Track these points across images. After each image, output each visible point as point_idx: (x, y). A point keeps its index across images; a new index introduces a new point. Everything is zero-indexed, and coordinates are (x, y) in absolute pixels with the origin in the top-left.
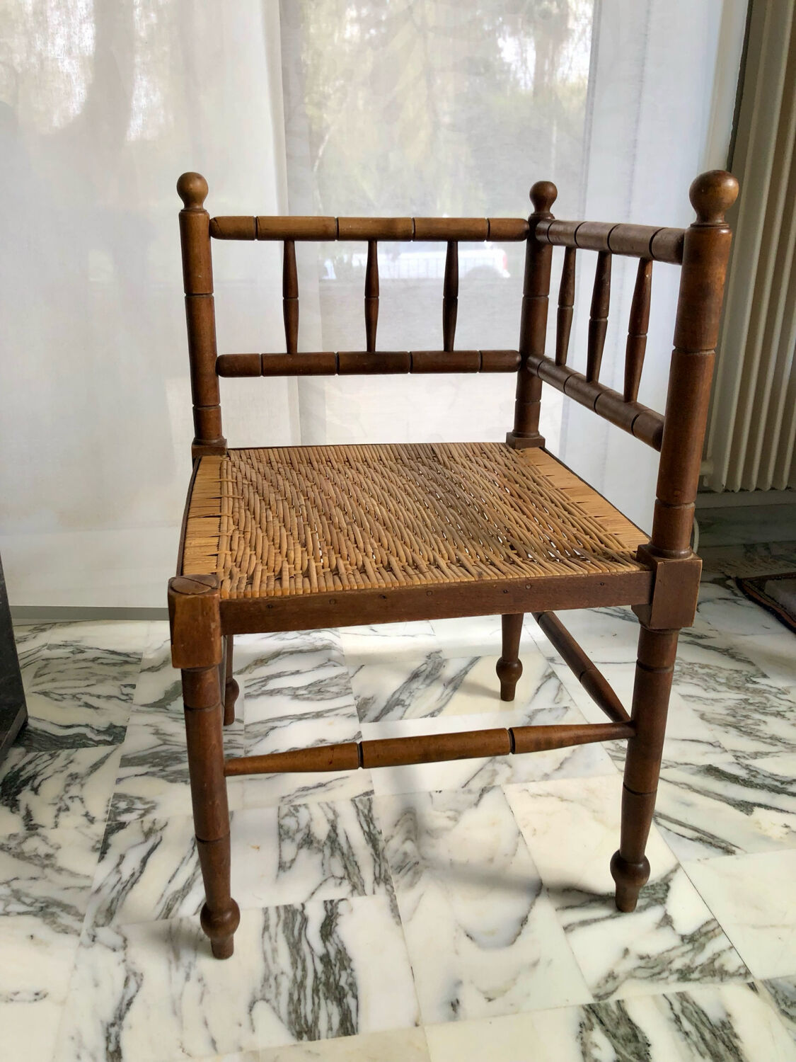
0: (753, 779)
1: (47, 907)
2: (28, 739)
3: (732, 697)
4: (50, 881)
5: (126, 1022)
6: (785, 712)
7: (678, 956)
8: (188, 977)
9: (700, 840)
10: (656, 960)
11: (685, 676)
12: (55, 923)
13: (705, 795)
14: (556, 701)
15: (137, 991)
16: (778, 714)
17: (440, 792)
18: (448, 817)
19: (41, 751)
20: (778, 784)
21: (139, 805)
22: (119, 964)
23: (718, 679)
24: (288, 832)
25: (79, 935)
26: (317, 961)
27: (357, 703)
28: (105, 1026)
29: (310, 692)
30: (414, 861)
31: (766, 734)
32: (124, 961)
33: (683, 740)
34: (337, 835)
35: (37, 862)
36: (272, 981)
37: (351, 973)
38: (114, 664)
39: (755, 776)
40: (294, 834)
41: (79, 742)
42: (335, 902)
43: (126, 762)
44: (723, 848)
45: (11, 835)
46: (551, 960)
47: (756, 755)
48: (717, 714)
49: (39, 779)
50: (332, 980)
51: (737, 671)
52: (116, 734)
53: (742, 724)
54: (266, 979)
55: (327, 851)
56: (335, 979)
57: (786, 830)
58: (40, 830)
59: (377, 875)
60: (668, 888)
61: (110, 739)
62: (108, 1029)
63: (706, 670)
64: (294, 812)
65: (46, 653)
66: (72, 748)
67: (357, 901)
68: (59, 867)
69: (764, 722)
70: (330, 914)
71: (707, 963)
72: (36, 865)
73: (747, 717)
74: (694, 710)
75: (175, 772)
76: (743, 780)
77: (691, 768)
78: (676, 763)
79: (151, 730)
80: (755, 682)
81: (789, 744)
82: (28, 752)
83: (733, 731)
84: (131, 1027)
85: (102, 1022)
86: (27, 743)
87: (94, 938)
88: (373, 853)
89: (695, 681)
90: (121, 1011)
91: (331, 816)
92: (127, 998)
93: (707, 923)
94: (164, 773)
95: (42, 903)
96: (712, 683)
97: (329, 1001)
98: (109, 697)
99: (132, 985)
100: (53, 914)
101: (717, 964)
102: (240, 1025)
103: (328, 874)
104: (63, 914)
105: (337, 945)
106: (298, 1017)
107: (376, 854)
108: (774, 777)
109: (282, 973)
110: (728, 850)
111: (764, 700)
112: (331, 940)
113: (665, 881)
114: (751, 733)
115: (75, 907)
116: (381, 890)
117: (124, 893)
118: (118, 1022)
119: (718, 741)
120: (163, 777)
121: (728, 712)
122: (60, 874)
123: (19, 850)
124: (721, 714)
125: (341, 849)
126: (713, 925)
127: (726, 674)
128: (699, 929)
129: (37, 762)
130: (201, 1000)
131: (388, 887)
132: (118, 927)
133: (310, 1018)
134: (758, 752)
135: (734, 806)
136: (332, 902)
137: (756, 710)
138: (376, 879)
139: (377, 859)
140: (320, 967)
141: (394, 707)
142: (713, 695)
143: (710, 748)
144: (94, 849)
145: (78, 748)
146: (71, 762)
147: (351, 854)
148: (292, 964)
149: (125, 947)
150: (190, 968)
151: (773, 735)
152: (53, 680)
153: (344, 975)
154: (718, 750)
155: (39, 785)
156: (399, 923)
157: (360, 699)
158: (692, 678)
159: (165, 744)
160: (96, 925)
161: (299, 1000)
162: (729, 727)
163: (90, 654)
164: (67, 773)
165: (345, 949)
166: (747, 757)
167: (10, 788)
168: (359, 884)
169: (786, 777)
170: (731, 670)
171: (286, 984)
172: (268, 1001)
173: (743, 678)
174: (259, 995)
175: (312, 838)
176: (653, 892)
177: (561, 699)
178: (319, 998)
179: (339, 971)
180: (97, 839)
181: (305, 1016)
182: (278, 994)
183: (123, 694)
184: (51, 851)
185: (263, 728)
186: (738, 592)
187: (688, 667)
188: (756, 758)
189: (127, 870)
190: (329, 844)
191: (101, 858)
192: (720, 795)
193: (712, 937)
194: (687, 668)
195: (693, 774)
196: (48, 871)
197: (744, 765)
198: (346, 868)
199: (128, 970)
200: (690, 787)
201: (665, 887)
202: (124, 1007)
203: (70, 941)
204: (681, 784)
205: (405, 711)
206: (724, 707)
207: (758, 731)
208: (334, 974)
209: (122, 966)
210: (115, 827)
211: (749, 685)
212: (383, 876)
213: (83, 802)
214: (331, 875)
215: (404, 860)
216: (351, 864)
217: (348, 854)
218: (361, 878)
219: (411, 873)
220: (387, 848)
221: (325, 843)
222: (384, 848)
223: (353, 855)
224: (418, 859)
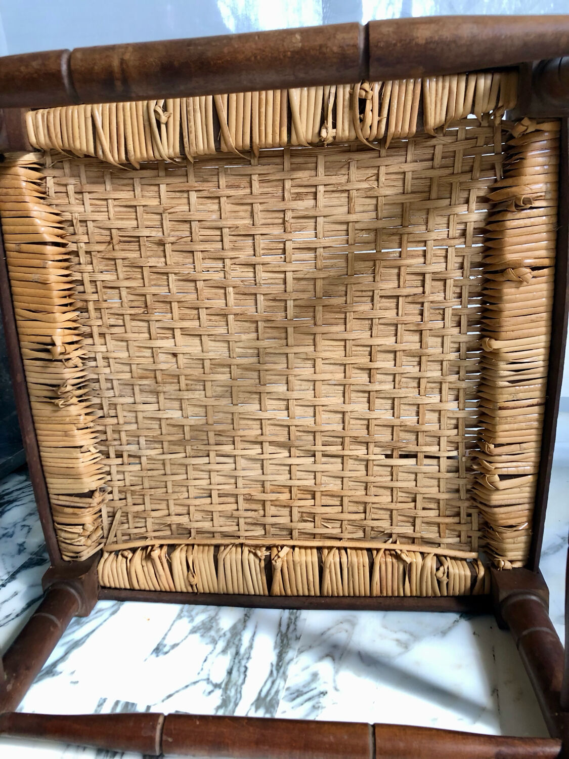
18: (398, 640)
30: (321, 688)
34: (245, 628)
40: (198, 614)
49: (14, 504)
55: (221, 644)
59: (263, 694)
88: (275, 663)
103: (203, 675)
107: (278, 665)
125: (238, 647)
138: (257, 699)
139: (275, 672)
147: (247, 656)
155: (8, 510)
168: (233, 700)
175: (214, 624)
190: (228, 635)
198: (230, 673)
210: (36, 561)
212: (269, 698)
213: (29, 532)
214: (206, 677)
215: (309, 683)
216: (239, 670)
217: (245, 654)
218: (239, 692)
219: (309, 705)
220: (295, 660)
221: (225, 634)
222: (292, 660)
223: (248, 658)
224: (329, 688)
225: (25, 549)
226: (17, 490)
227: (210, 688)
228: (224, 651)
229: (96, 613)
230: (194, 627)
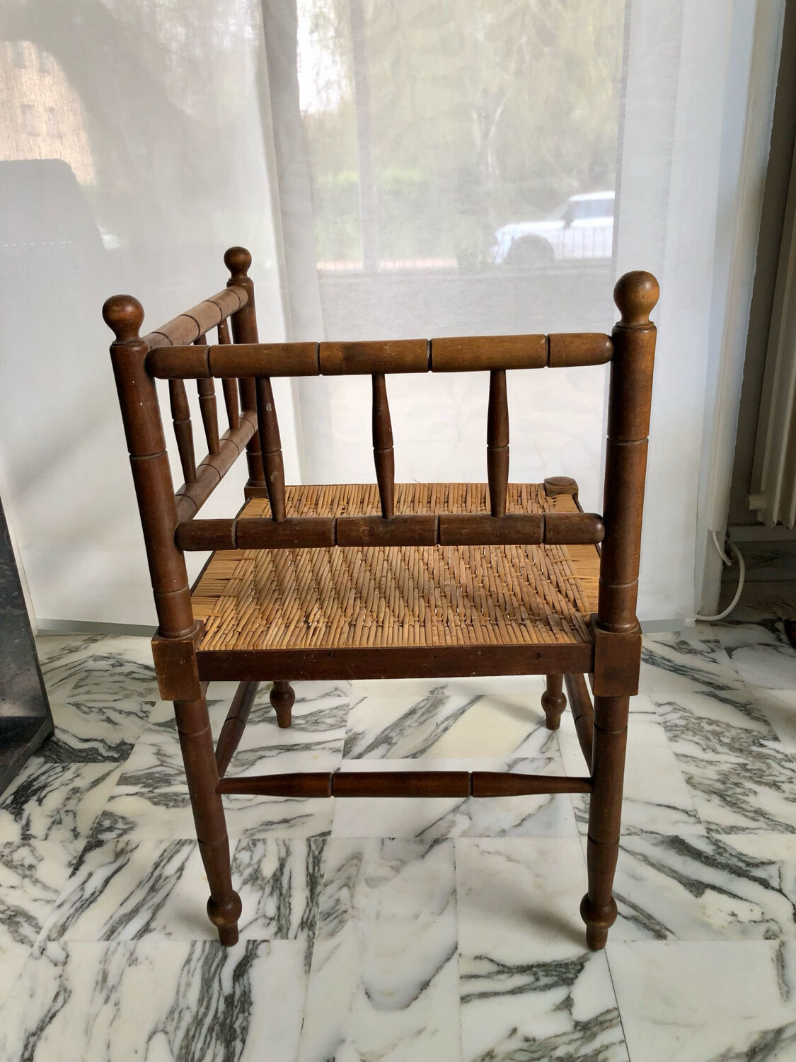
0: (718, 857)
1: (15, 916)
2: (50, 750)
3: (729, 760)
4: (25, 891)
5: (45, 1034)
6: (783, 782)
7: (564, 1043)
8: (106, 1001)
9: (634, 919)
10: (540, 1044)
11: (689, 732)
12: (16, 931)
13: (658, 870)
14: (544, 750)
15: (62, 1007)
16: (775, 785)
17: (393, 839)
19: (56, 762)
20: (742, 865)
21: (120, 825)
22: (56, 979)
23: (722, 739)
24: (240, 866)
25: (32, 946)
26: (222, 1000)
27: (347, 736)
28: (28, 1035)
29: (307, 723)
30: (344, 908)
31: (752, 807)
32: (61, 976)
33: (659, 805)
34: (282, 874)
35: (20, 871)
36: (176, 1015)
37: (247, 1017)
38: (144, 680)
39: (720, 854)
40: (244, 869)
41: (90, 756)
42: (258, 942)
43: (124, 780)
44: (655, 931)
45: (8, 842)
46: (437, 1030)
47: (732, 830)
48: (706, 778)
49: (48, 789)
50: (228, 1021)
51: (747, 730)
52: (123, 751)
53: (729, 793)
54: (172, 1012)
55: (268, 890)
56: (231, 1021)
57: (732, 918)
58: (32, 841)
59: (305, 920)
60: (582, 967)
61: (116, 756)
62: (28, 1038)
63: (714, 727)
64: (251, 846)
65: (91, 664)
66: (83, 762)
67: (278, 944)
68: (36, 879)
69: (755, 792)
70: (249, 954)
71: (592, 1054)
72: (18, 874)
73: (737, 785)
74: (683, 772)
75: (161, 795)
76: (707, 857)
77: (655, 838)
78: (642, 831)
79: (154, 750)
80: (762, 746)
81: (772, 821)
82: (46, 763)
83: (716, 800)
84: (47, 1039)
85: (26, 1030)
86: (48, 753)
87: (43, 951)
88: (309, 897)
89: (696, 739)
90: (44, 1023)
91: (283, 854)
92: (53, 1012)
93: (608, 1011)
94: (151, 795)
95: (12, 911)
96: (714, 743)
97: (219, 1042)
98: (129, 713)
99: (60, 999)
100: (18, 923)
101: (601, 1057)
102: (136, 1052)
103: (260, 913)
104: (25, 925)
105: (245, 986)
106: (188, 1053)
107: (311, 897)
108: (741, 857)
109: (188, 1008)
110: (660, 935)
111: (764, 767)
112: (241, 981)
113: (582, 961)
114: (736, 804)
115: (37, 919)
116: (303, 936)
117: (81, 910)
118: (39, 1033)
119: (696, 810)
120: (150, 799)
121: (718, 777)
122: (35, 885)
123: (9, 859)
124: (710, 779)
125: (281, 890)
126: (615, 1014)
127: (733, 733)
128: (597, 1017)
129: (50, 773)
130: (111, 1025)
131: (311, 933)
132: (66, 943)
133: (197, 1055)
134: (735, 827)
135: (685, 886)
136: (254, 941)
137: (750, 777)
138: (302, 923)
139: (310, 903)
140: (222, 1007)
141: (380, 744)
142: (710, 756)
143: (685, 817)
144: (70, 864)
145: (87, 762)
146: (78, 776)
147: (288, 895)
148: (199, 1000)
149: (65, 964)
150: (112, 991)
151: (760, 809)
152: (88, 693)
153: (241, 1016)
154: (692, 820)
155: (45, 796)
156: (307, 972)
157: (350, 734)
158: (695, 734)
159: (161, 765)
160: (49, 939)
161: (194, 1036)
162: (714, 795)
163: (126, 669)
164: (71, 786)
165: (250, 992)
166: (720, 830)
167: (21, 798)
168: (285, 926)
169: (755, 858)
170: (741, 729)
171: (187, 1018)
172: (166, 1033)
173: (751, 739)
174: (161, 1027)
175: (259, 875)
176: (564, 970)
177: (548, 749)
178: (211, 1038)
179: (238, 1013)
180: (75, 854)
181: (194, 1053)
182: (177, 1028)
183: (142, 711)
184: (34, 862)
185: (252, 756)
186: (784, 637)
187: (695, 721)
188: (730, 833)
189: (90, 889)
190: (271, 881)
191: (73, 874)
192: (675, 872)
193: (607, 1028)
194: (694, 723)
195: (654, 845)
196: (27, 881)
197: (713, 840)
198: (279, 909)
199: (60, 986)
200: (646, 860)
201: (579, 967)
202: (48, 1019)
203: (24, 950)
204: (638, 854)
205: (389, 750)
206: (717, 771)
207: (744, 802)
208: (232, 1016)
209: (58, 980)
210: (94, 844)
211: (754, 748)
212: (309, 921)
213: (75, 817)
214: (262, 914)
215: (334, 907)
216: (284, 906)
217: (286, 894)
218: (288, 921)
219: (336, 921)
220: (323, 893)
221: (268, 881)
222: (320, 893)
223: (290, 896)
224: (348, 907)
225: (79, 833)
226: (44, 773)
227: (268, 921)
228: (271, 894)
229: (165, 880)
230: (244, 880)
